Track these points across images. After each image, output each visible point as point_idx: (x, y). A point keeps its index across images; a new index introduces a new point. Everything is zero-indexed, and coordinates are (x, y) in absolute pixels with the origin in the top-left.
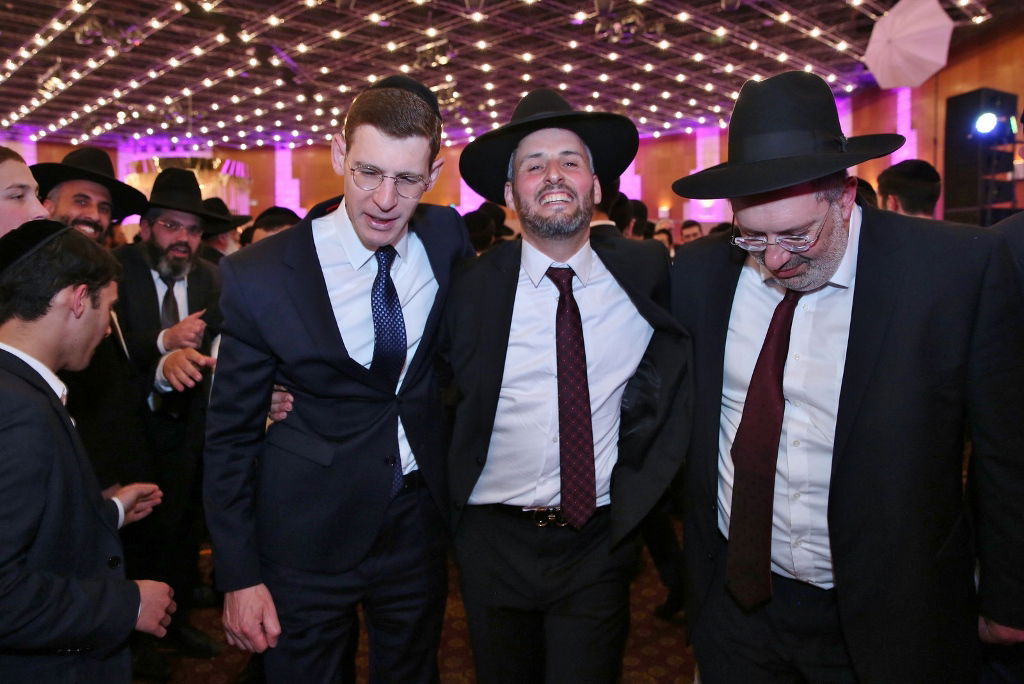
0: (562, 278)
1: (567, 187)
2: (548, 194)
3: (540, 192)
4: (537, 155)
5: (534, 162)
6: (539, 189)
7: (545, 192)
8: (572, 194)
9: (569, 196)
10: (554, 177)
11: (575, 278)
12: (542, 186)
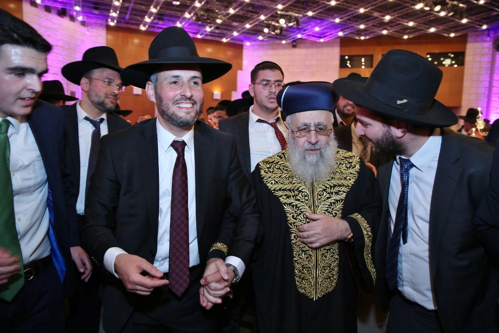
0: (178, 147)
1: (193, 100)
2: (182, 103)
3: (177, 101)
4: (177, 77)
5: (174, 80)
6: (176, 98)
7: (181, 102)
8: (194, 103)
9: (193, 104)
10: (188, 94)
11: (186, 148)
12: (179, 97)
